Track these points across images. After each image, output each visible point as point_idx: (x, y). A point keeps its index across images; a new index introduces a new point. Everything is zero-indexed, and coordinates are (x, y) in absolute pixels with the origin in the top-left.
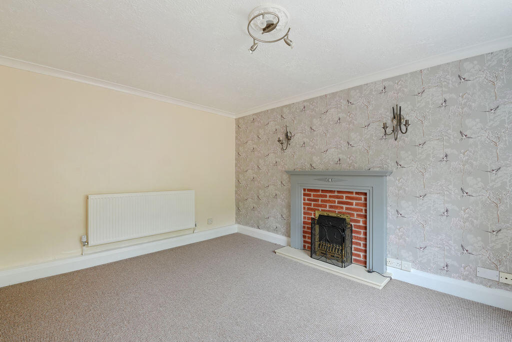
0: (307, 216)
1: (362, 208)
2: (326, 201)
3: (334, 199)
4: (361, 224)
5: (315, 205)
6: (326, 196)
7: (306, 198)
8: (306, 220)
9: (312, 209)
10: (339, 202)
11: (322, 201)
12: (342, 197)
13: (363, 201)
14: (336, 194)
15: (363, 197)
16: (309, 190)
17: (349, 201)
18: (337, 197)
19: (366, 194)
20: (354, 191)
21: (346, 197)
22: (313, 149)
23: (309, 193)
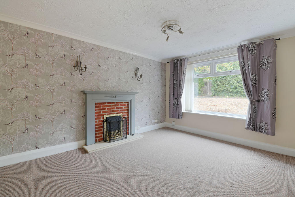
0: (97, 120)
1: (126, 109)
2: (110, 109)
3: (114, 107)
4: (126, 116)
5: (103, 112)
6: (110, 106)
7: (97, 108)
8: (97, 123)
9: (101, 115)
10: (117, 108)
11: (108, 109)
12: (118, 105)
13: (127, 106)
14: (115, 104)
15: (127, 104)
16: (98, 103)
17: (121, 106)
18: (116, 105)
19: (128, 102)
20: (124, 101)
21: (120, 105)
22: (99, 78)
23: (99, 105)
